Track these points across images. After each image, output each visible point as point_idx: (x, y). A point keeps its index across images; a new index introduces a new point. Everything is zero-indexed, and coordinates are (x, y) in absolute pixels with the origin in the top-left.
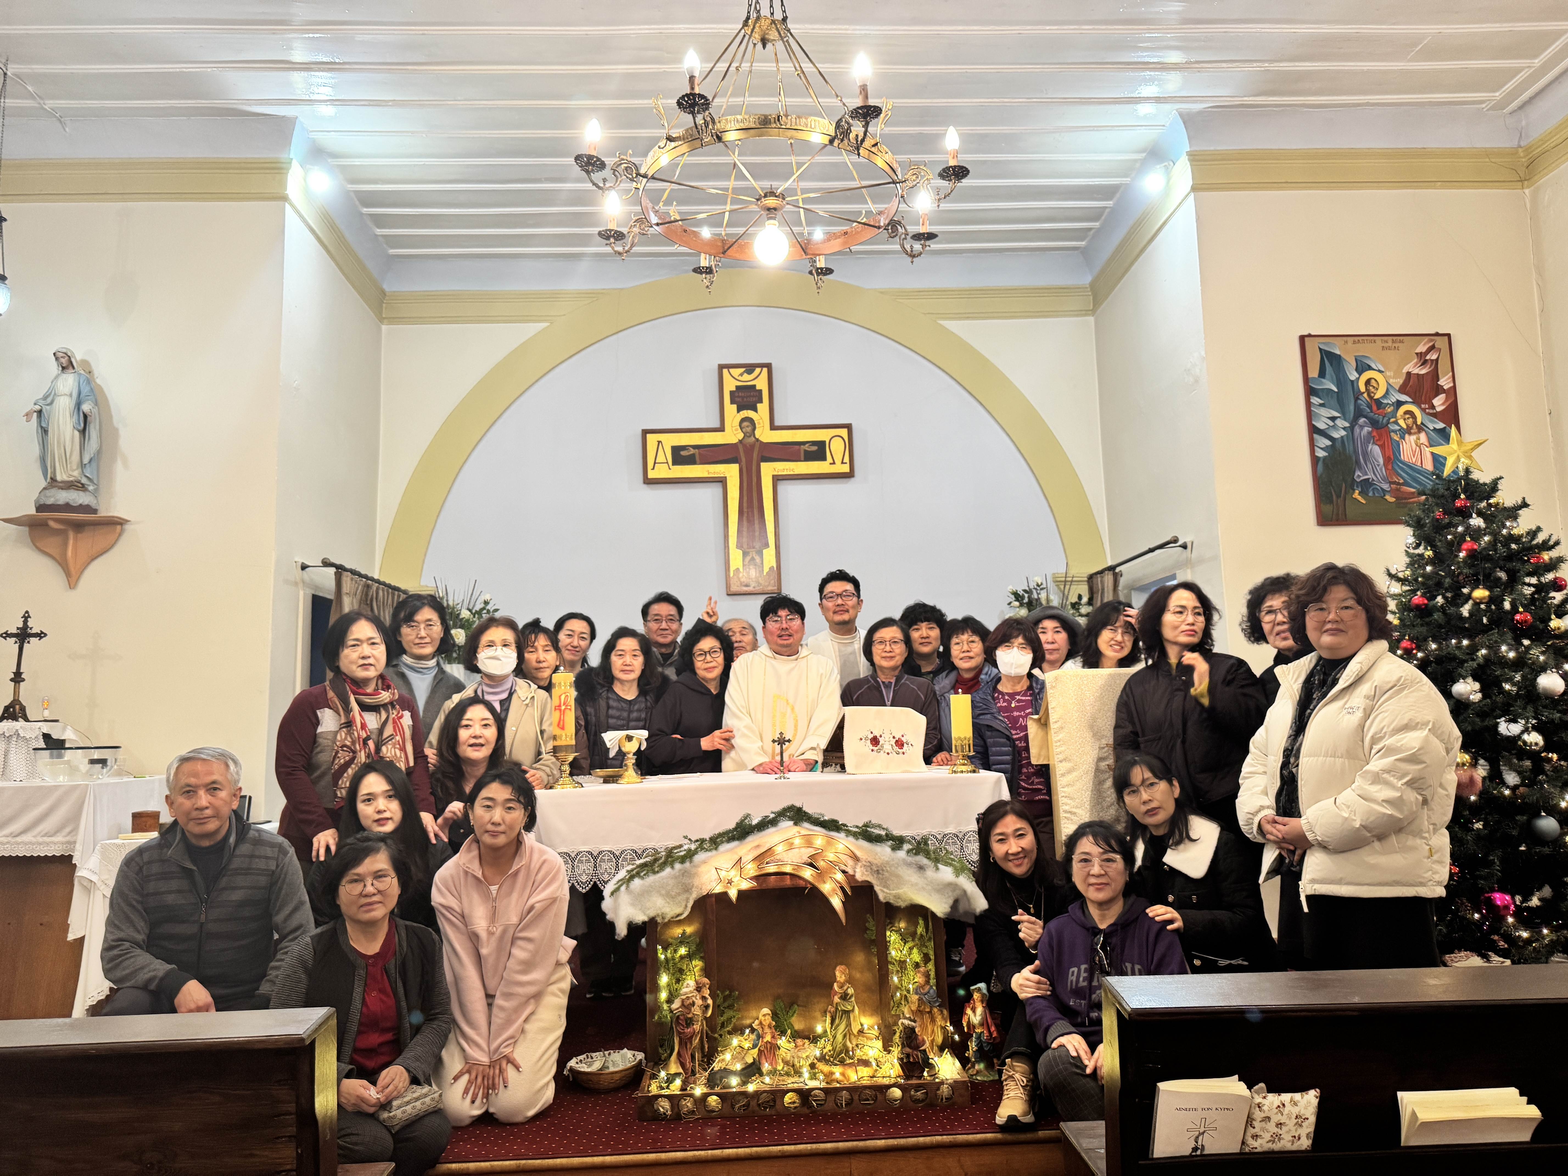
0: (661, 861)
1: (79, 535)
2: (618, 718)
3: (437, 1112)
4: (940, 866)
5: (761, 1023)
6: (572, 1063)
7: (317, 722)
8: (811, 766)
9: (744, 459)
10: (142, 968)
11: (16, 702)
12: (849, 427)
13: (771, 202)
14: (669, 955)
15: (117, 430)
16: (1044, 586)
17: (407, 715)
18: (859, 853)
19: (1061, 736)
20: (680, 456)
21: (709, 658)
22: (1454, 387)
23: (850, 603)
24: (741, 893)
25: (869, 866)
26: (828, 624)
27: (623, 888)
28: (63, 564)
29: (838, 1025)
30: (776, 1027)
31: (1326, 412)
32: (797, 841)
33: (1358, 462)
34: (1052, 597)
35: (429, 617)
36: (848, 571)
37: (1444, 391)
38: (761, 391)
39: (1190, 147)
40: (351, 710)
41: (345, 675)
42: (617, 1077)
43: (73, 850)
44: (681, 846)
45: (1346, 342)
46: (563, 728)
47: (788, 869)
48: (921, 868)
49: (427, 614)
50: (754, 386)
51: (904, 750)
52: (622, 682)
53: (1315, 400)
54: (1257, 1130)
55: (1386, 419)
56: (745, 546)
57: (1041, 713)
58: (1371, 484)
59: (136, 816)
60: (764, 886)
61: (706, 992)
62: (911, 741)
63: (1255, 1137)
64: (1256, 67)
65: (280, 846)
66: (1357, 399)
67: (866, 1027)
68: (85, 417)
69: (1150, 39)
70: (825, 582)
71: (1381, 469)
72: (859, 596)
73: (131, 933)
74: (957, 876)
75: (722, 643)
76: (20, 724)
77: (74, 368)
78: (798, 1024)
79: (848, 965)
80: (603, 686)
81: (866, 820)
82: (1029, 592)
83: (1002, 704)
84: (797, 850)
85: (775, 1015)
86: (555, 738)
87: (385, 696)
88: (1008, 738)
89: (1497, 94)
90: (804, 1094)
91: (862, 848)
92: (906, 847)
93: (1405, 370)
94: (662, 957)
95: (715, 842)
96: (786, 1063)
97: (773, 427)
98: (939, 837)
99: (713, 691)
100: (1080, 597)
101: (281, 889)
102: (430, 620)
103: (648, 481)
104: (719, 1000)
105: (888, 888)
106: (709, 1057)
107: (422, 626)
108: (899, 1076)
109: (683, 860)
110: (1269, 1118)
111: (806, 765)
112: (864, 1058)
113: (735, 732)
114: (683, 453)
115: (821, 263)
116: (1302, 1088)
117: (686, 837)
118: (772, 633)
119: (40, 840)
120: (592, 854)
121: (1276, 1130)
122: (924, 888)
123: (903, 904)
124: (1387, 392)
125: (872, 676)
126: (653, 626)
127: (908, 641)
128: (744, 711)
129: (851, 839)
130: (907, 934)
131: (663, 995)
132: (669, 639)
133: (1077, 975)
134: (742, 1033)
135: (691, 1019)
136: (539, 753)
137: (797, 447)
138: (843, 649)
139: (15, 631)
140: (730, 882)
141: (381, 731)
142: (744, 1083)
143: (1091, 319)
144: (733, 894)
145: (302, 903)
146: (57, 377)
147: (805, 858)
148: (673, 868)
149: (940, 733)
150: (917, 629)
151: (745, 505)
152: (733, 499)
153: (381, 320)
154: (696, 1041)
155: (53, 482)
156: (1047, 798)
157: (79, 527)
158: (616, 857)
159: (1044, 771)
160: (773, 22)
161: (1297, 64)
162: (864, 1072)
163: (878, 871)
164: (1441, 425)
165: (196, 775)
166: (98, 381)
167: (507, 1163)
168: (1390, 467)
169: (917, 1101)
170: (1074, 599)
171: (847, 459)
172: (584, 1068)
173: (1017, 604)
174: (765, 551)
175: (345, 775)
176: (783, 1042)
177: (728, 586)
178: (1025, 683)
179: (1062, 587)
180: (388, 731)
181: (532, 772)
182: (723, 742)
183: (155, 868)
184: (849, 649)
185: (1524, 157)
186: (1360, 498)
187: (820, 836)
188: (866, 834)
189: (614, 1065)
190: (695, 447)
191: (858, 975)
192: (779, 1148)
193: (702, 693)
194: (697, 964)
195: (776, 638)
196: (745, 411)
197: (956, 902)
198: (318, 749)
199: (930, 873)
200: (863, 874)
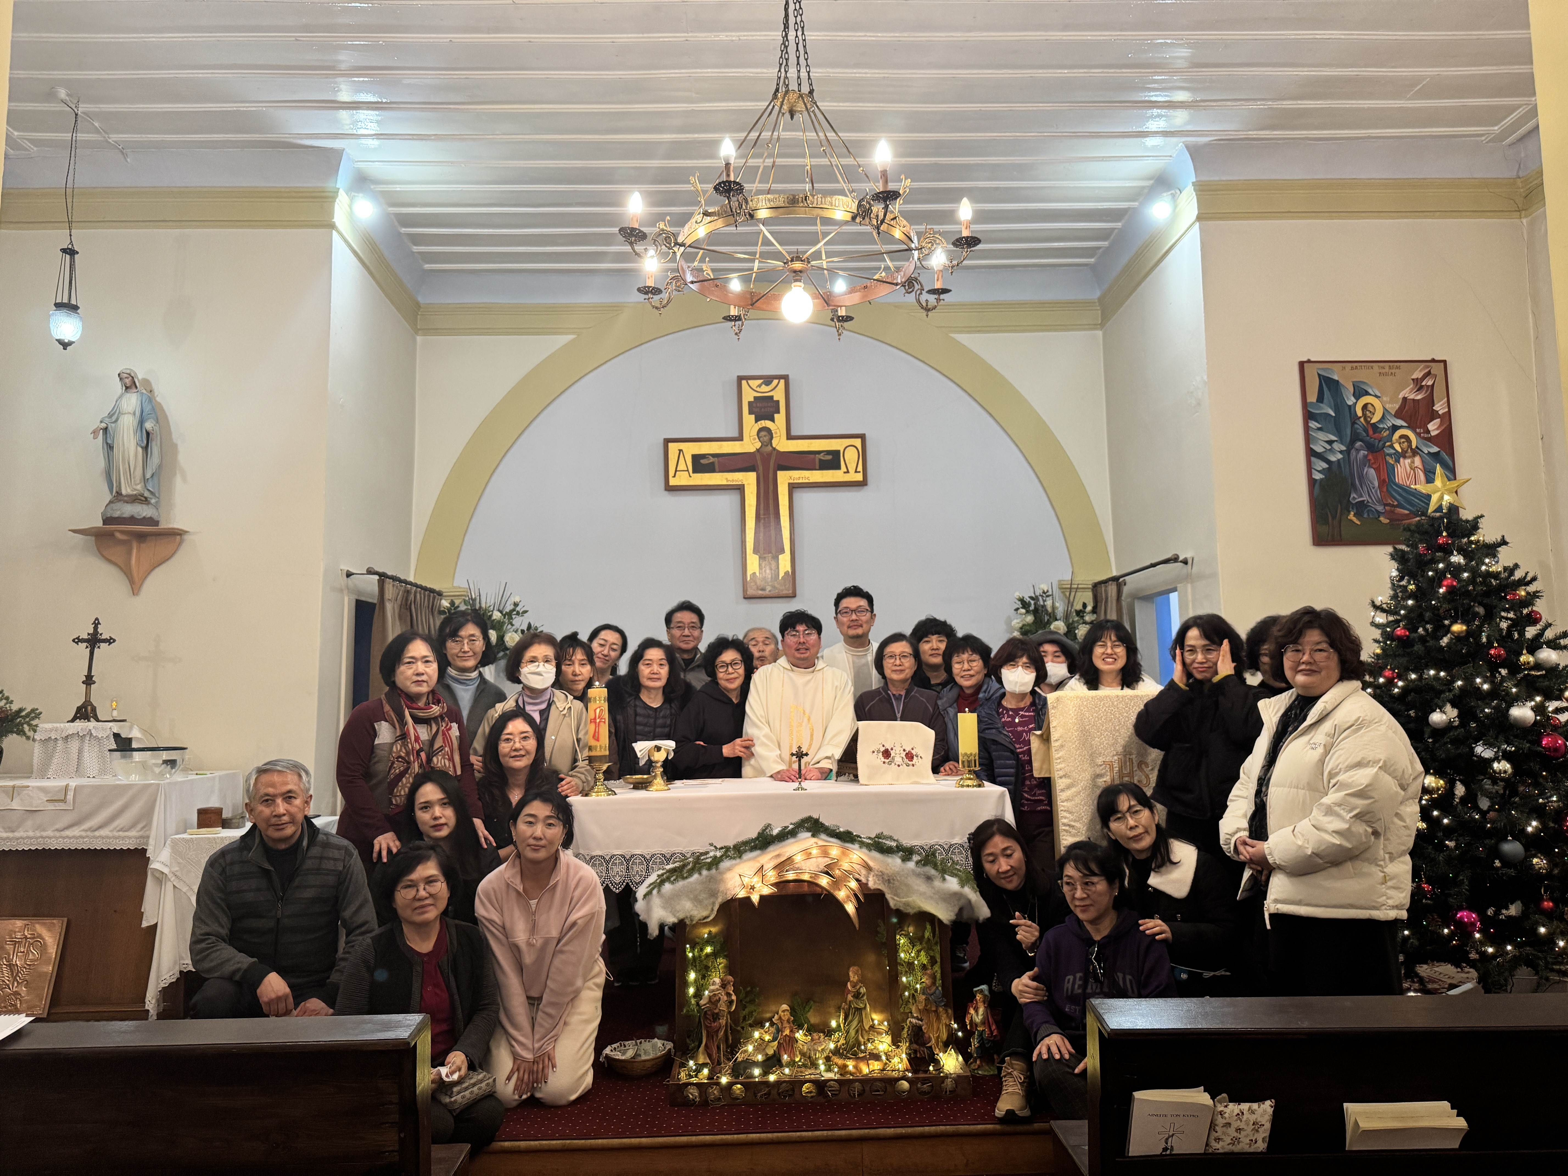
0: (689, 867)
1: (143, 545)
2: (645, 725)
3: (490, 1096)
4: (947, 877)
5: (780, 1018)
6: (607, 1051)
7: (374, 734)
8: (825, 775)
9: (761, 468)
10: (228, 960)
11: (87, 703)
12: (862, 437)
13: (797, 265)
14: (696, 954)
15: (176, 445)
16: (1050, 593)
17: (455, 726)
18: (871, 864)
19: (1061, 754)
20: (700, 464)
21: (730, 670)
22: (1449, 412)
23: (864, 618)
24: (762, 897)
25: (881, 876)
26: (842, 637)
27: (655, 892)
28: (127, 572)
29: (851, 1021)
30: (793, 1022)
31: (1323, 436)
32: (815, 852)
33: (1353, 485)
34: (1057, 605)
35: (472, 632)
36: (861, 587)
37: (1439, 416)
38: (778, 402)
39: (1196, 177)
40: (406, 724)
41: (401, 690)
42: (648, 1065)
43: (147, 844)
44: (707, 853)
45: (1344, 368)
46: (598, 740)
47: (806, 877)
48: (929, 878)
49: (471, 629)
50: (772, 397)
51: (913, 762)
52: (649, 689)
53: (1313, 424)
54: (1219, 1134)
55: (1381, 443)
56: (762, 551)
57: (1044, 728)
58: (1367, 506)
59: (202, 812)
60: (784, 893)
61: (731, 989)
62: (921, 754)
63: (1218, 1140)
64: (1259, 105)
65: (346, 849)
66: (1353, 423)
67: (876, 1022)
68: (148, 434)
69: (1156, 81)
70: (840, 597)
71: (1376, 492)
72: (872, 611)
73: (215, 927)
74: (962, 887)
75: (742, 655)
76: (92, 724)
77: (136, 387)
78: (814, 1018)
79: (860, 966)
80: (631, 695)
81: (878, 831)
82: (1035, 599)
83: (1006, 719)
84: (814, 860)
85: (793, 1011)
86: (590, 749)
87: (436, 710)
88: (1013, 752)
89: (1496, 128)
90: (821, 1085)
91: (874, 859)
92: (916, 858)
93: (1401, 396)
94: (690, 955)
95: (739, 850)
96: (803, 1054)
97: (790, 437)
98: (946, 847)
99: (734, 700)
100: (1085, 606)
101: (348, 888)
102: (473, 635)
103: (669, 488)
104: (742, 995)
105: (898, 896)
106: (733, 1047)
107: (466, 641)
108: (907, 1070)
109: (709, 866)
110: (1230, 1124)
111: (822, 773)
112: (875, 1052)
113: (755, 741)
114: (703, 461)
115: (842, 312)
116: (1260, 1099)
117: (711, 845)
118: (790, 647)
119: (117, 834)
120: (624, 857)
121: (1236, 1134)
122: (931, 898)
123: (911, 911)
124: (1383, 417)
125: (883, 688)
126: (677, 632)
127: (917, 654)
128: (763, 721)
129: (865, 850)
130: (915, 938)
131: (691, 991)
132: (691, 645)
133: (1072, 982)
134: (763, 1026)
135: (717, 1014)
136: (575, 760)
137: (812, 456)
138: (857, 661)
139: (86, 637)
140: (753, 888)
141: (432, 742)
142: (766, 1073)
143: (1099, 333)
144: (755, 898)
145: (366, 901)
146: (121, 397)
147: (822, 867)
148: (700, 874)
149: (947, 743)
150: (928, 642)
151: (762, 512)
152: (750, 505)
153: (416, 331)
154: (721, 1034)
155: (118, 497)
156: (1048, 808)
157: (141, 537)
158: (648, 861)
159: (1046, 784)
160: (801, 96)
161: (1299, 102)
162: (876, 1066)
163: (889, 880)
164: (1435, 449)
165: (273, 785)
166: (158, 399)
167: (554, 1142)
168: (1385, 489)
169: (925, 1093)
170: (1079, 607)
171: (860, 468)
172: (618, 1056)
173: (1023, 611)
174: (781, 557)
175: (400, 784)
176: (799, 1035)
177: (745, 590)
178: (1028, 700)
179: (1068, 594)
180: (438, 743)
181: (568, 779)
182: (743, 749)
183: (237, 869)
184: (863, 661)
185: (1523, 187)
186: (1354, 519)
187: (835, 849)
188: (879, 846)
189: (645, 1053)
190: (714, 455)
191: (869, 975)
192: (798, 1134)
193: (724, 702)
194: (722, 962)
195: (793, 651)
196: (763, 422)
197: (961, 910)
198: (376, 759)
199: (937, 883)
200: (875, 883)
